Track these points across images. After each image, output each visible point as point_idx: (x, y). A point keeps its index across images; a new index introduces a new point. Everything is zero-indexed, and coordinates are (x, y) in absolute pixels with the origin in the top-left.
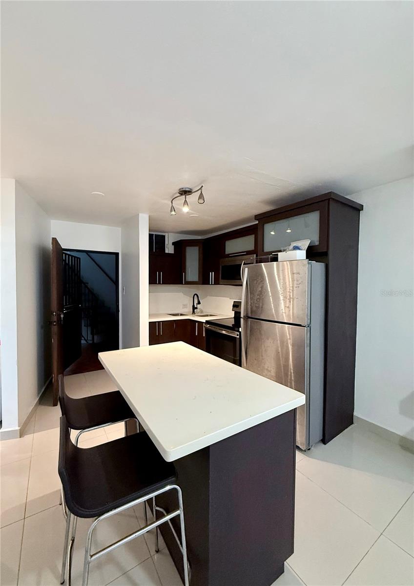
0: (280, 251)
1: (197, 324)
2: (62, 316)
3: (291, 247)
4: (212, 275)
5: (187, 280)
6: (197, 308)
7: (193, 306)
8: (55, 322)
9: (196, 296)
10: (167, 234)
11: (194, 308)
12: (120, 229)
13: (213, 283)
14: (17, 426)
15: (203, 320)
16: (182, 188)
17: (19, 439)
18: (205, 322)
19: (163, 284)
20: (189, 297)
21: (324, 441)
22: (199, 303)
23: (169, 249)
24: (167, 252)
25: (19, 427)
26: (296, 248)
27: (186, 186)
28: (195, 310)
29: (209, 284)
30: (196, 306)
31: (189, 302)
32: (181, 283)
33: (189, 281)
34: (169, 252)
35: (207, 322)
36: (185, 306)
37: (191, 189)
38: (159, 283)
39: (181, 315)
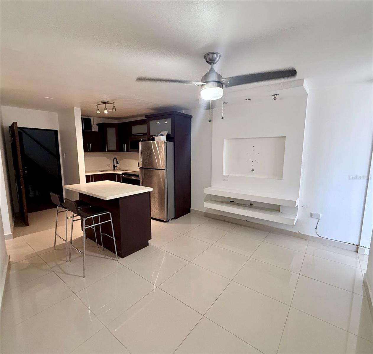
0: (156, 135)
1: (116, 175)
2: (26, 172)
3: (160, 134)
4: (125, 146)
5: (109, 149)
6: (116, 167)
7: (114, 165)
8: (22, 175)
9: (115, 159)
10: (92, 118)
11: (114, 167)
12: (57, 113)
13: (126, 151)
14: (10, 232)
15: (120, 173)
16: (103, 101)
17: (13, 239)
18: (121, 173)
19: (92, 151)
20: (110, 160)
21: (176, 218)
22: (117, 163)
23: (95, 128)
24: (93, 130)
25: (11, 233)
26: (162, 135)
27: (106, 100)
28: (115, 168)
29: (123, 151)
30: (115, 165)
31: (111, 163)
32: (105, 151)
33: (110, 149)
34: (95, 131)
35: (123, 174)
36: (108, 166)
37: (108, 102)
38: (90, 151)
39: (106, 171)
